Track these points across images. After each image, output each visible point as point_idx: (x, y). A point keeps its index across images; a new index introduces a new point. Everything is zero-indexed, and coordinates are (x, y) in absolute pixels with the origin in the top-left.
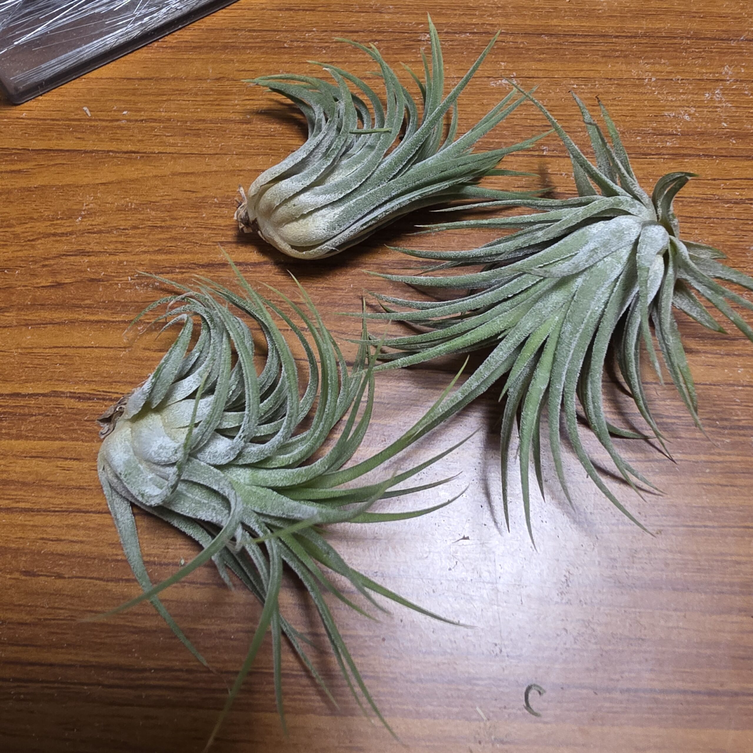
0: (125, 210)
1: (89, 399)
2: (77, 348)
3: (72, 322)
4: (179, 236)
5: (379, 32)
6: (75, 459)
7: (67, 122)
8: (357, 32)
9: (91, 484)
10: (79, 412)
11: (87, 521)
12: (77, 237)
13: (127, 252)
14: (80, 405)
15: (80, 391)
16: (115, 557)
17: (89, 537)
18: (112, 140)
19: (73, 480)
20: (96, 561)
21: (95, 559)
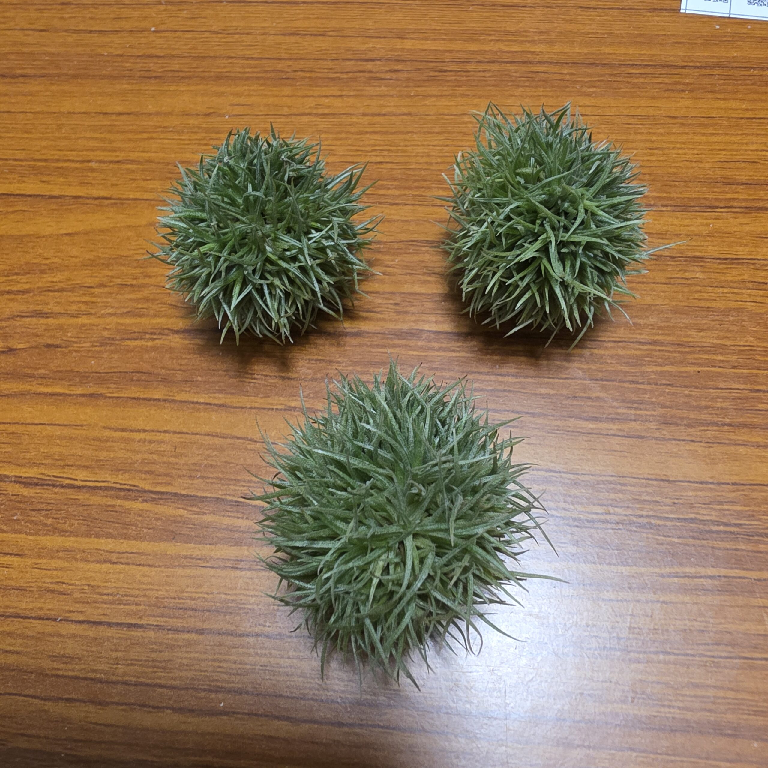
0: (92, 266)
1: (37, 484)
2: (26, 424)
3: (23, 394)
4: (152, 297)
5: (399, 61)
6: (16, 555)
7: (32, 163)
8: (372, 60)
9: (33, 585)
10: (23, 500)
11: (26, 628)
12: (34, 295)
13: (91, 314)
14: (26, 492)
15: (27, 475)
16: (54, 672)
17: (27, 647)
18: (82, 184)
19: (12, 579)
20: (33, 676)
21: (32, 673)
